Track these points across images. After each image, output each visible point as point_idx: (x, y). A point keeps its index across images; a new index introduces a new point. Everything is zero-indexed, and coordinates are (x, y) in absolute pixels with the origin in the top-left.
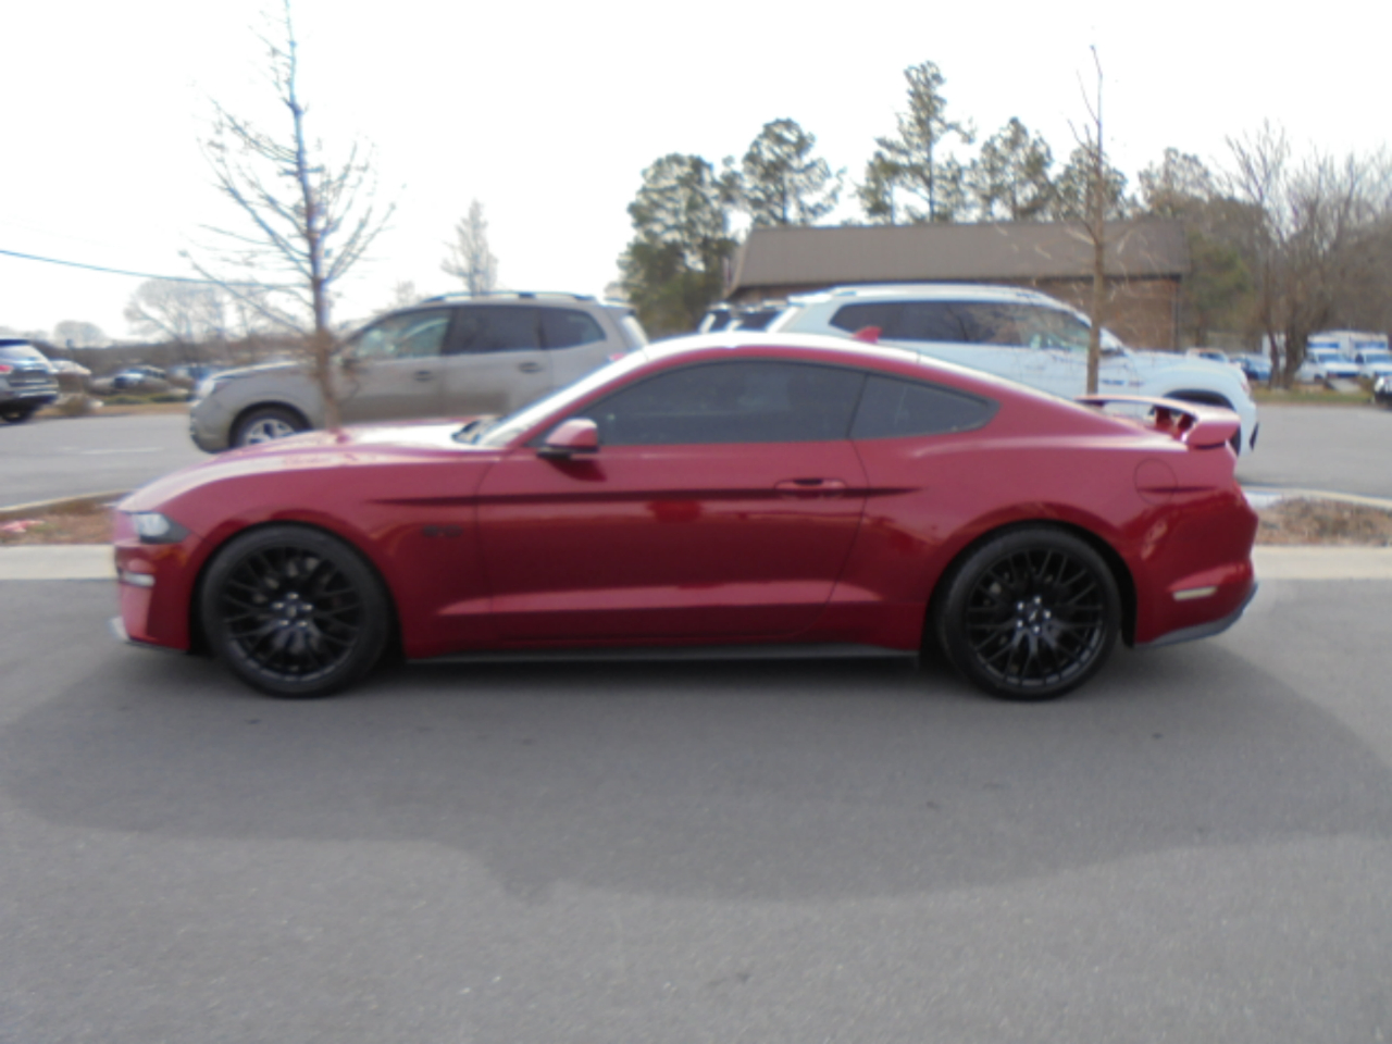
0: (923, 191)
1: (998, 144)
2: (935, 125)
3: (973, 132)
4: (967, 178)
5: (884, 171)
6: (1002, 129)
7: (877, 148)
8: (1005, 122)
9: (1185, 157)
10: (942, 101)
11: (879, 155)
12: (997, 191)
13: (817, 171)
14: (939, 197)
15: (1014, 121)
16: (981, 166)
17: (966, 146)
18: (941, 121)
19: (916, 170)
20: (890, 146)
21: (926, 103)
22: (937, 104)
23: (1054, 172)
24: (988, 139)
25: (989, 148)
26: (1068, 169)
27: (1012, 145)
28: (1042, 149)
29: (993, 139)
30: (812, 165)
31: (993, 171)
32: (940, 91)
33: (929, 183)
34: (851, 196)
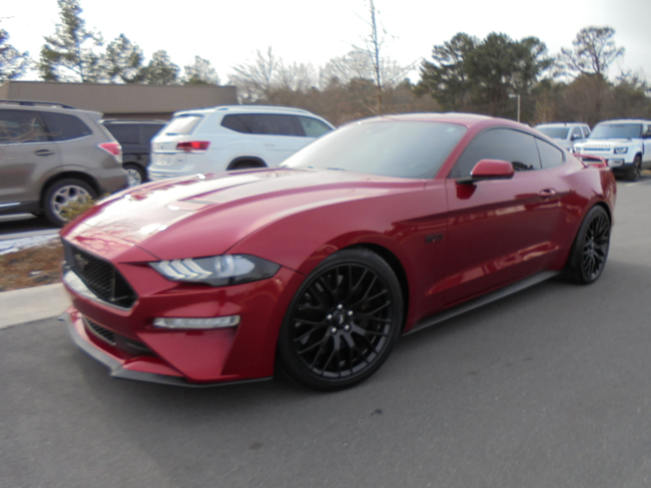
0: (77, 68)
1: (115, 47)
2: (79, 33)
3: (102, 39)
4: (101, 63)
5: (51, 56)
6: (116, 39)
7: (45, 42)
8: (118, 36)
9: (204, 61)
10: (82, 21)
11: (46, 47)
12: (116, 71)
13: (9, 52)
14: (85, 72)
15: (122, 36)
16: (107, 57)
17: (99, 47)
18: (83, 31)
19: (71, 57)
20: (54, 43)
21: (73, 22)
22: (79, 22)
23: (145, 63)
24: (110, 43)
25: (110, 48)
26: (151, 62)
27: (123, 48)
28: (138, 52)
29: (113, 43)
30: (7, 49)
31: (113, 61)
32: (80, 16)
33: (79, 63)
34: (32, 69)
